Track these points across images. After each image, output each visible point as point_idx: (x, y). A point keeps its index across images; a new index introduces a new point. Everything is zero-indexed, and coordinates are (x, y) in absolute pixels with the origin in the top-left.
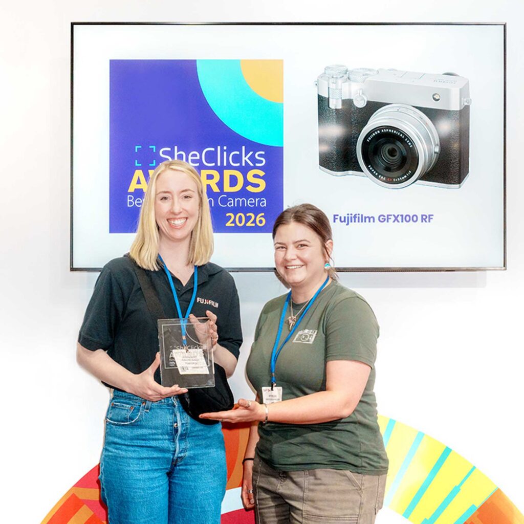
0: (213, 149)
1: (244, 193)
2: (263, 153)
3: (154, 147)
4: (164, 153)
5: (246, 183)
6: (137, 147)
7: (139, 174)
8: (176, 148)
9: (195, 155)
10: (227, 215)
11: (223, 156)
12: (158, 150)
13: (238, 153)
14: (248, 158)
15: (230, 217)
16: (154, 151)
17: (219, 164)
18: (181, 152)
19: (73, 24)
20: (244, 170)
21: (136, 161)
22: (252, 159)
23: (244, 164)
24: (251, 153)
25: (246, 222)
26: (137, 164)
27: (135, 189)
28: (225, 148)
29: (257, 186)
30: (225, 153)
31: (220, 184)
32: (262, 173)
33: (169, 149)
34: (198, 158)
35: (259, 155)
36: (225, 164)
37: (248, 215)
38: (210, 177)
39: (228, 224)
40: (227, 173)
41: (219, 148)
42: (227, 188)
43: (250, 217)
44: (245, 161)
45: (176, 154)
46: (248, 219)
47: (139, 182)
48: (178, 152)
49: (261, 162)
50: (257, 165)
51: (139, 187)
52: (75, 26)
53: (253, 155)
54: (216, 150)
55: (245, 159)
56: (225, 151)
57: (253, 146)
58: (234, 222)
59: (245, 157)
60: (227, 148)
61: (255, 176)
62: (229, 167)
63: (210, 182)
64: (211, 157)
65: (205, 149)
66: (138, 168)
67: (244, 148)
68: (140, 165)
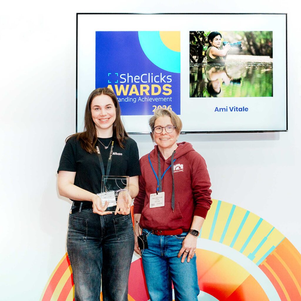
0: (146, 75)
1: (161, 95)
2: (171, 76)
3: (117, 74)
4: (122, 76)
5: (163, 91)
6: (109, 74)
7: (110, 86)
8: (128, 74)
9: (138, 78)
10: (153, 106)
11: (151, 78)
12: (119, 76)
13: (158, 76)
14: (164, 79)
15: (155, 107)
16: (118, 75)
17: (149, 82)
18: (131, 76)
20: (162, 84)
21: (109, 81)
23: (161, 82)
24: (165, 76)
26: (109, 82)
28: (152, 74)
29: (167, 92)
30: (152, 76)
31: (150, 91)
32: (170, 86)
33: (125, 75)
36: (152, 82)
38: (145, 88)
40: (153, 86)
41: (149, 74)
42: (153, 93)
44: (162, 81)
45: (128, 77)
48: (129, 76)
49: (170, 80)
50: (168, 82)
52: (78, 15)
55: (162, 79)
56: (152, 75)
57: (165, 73)
59: (162, 78)
61: (167, 87)
62: (154, 83)
63: (145, 90)
65: (142, 74)
66: (110, 84)
67: (161, 74)
68: (110, 82)
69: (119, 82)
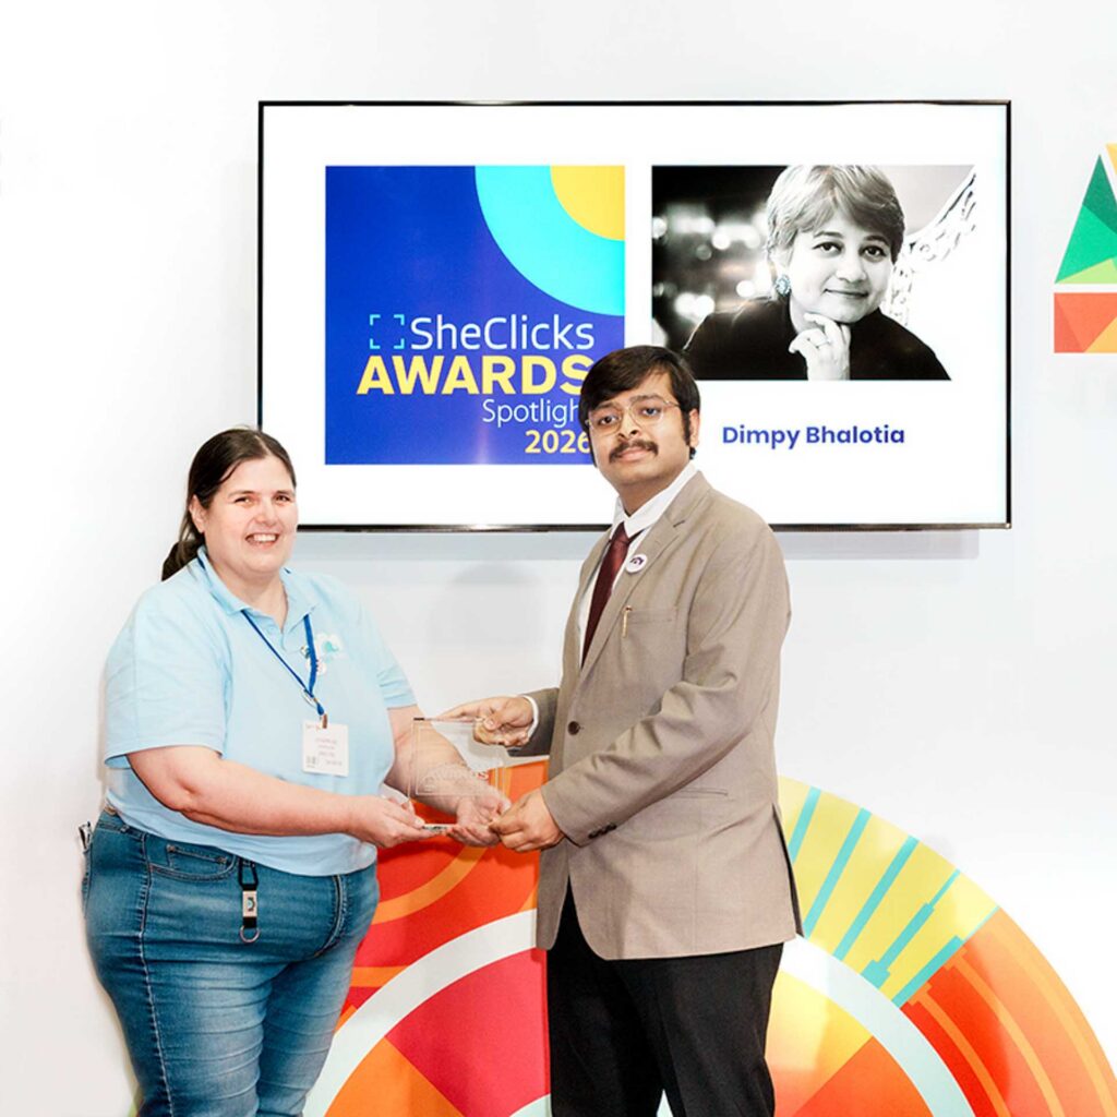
0: (503, 320)
1: (556, 395)
2: (590, 326)
3: (402, 317)
4: (419, 326)
5: (561, 378)
6: (372, 317)
7: (375, 362)
8: (440, 317)
9: (473, 331)
10: (528, 433)
11: (521, 331)
12: (408, 323)
13: (546, 326)
14: (565, 336)
15: (533, 437)
16: (403, 323)
17: (514, 346)
18: (449, 326)
19: (262, 104)
20: (558, 356)
21: (371, 341)
22: (571, 336)
23: (556, 346)
24: (569, 326)
25: (561, 445)
26: (372, 347)
27: (370, 390)
28: (524, 318)
30: (524, 327)
31: (516, 380)
32: (587, 361)
33: (428, 320)
34: (478, 335)
35: (583, 331)
36: (524, 346)
37: (563, 433)
38: (499, 368)
39: (530, 450)
40: (528, 362)
41: (514, 317)
42: (528, 387)
43: (568, 437)
44: (560, 341)
45: (440, 328)
46: (564, 440)
47: (376, 377)
48: (444, 323)
49: (587, 342)
50: (580, 347)
51: (376, 385)
52: (266, 109)
53: (573, 330)
54: (509, 320)
55: (558, 336)
56: (525, 322)
57: (572, 315)
58: (539, 445)
59: (560, 331)
60: (528, 318)
61: (575, 366)
62: (532, 351)
63: (498, 377)
64: (501, 334)
65: (490, 319)
66: (375, 353)
67: (556, 317)
68: (378, 347)
69: (408, 346)
